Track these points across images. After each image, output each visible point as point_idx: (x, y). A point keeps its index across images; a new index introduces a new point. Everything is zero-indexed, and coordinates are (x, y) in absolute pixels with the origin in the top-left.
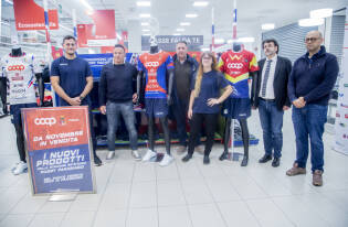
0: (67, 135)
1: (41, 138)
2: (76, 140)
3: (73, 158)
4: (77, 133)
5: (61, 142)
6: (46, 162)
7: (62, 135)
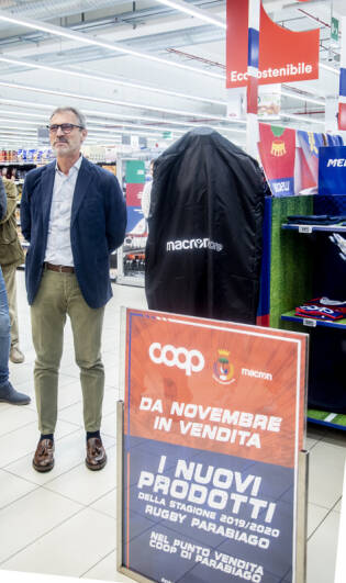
0: (228, 416)
1: (158, 406)
2: (255, 441)
3: (239, 499)
4: (261, 421)
5: (210, 433)
6: (162, 484)
7: (215, 414)
